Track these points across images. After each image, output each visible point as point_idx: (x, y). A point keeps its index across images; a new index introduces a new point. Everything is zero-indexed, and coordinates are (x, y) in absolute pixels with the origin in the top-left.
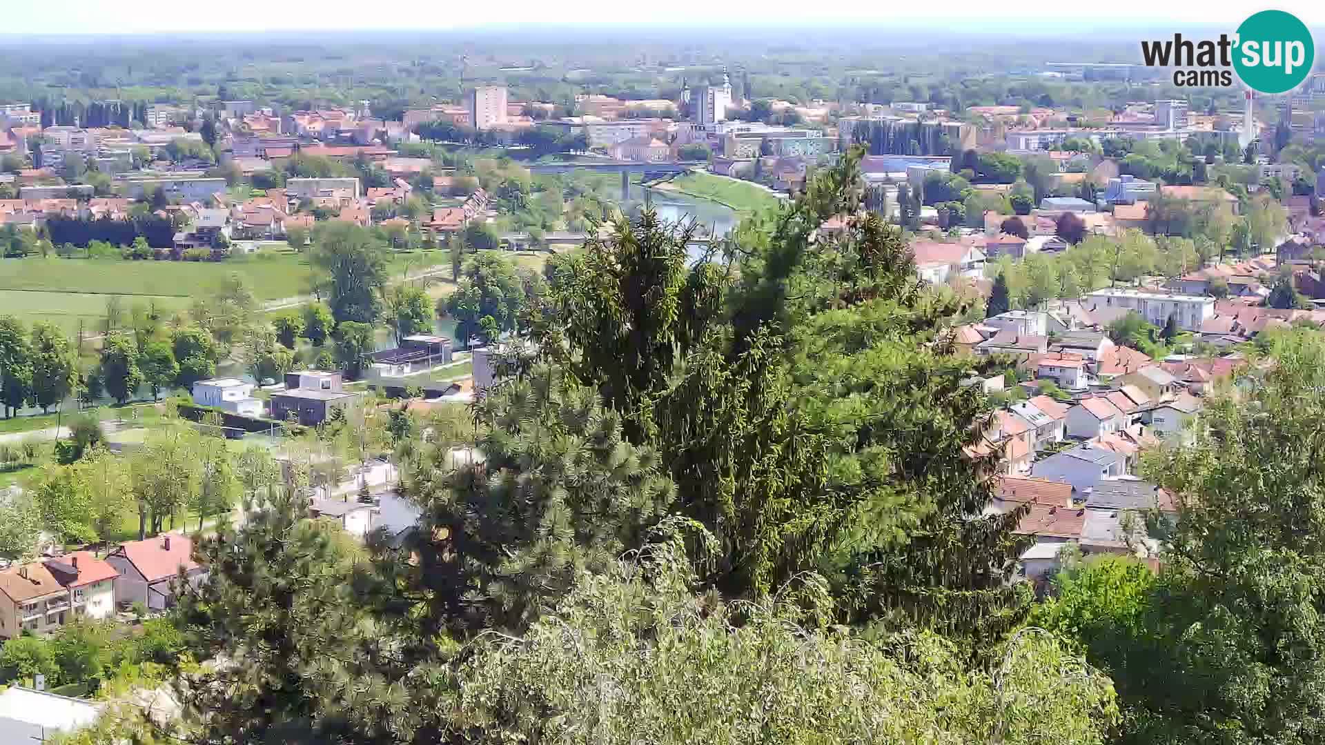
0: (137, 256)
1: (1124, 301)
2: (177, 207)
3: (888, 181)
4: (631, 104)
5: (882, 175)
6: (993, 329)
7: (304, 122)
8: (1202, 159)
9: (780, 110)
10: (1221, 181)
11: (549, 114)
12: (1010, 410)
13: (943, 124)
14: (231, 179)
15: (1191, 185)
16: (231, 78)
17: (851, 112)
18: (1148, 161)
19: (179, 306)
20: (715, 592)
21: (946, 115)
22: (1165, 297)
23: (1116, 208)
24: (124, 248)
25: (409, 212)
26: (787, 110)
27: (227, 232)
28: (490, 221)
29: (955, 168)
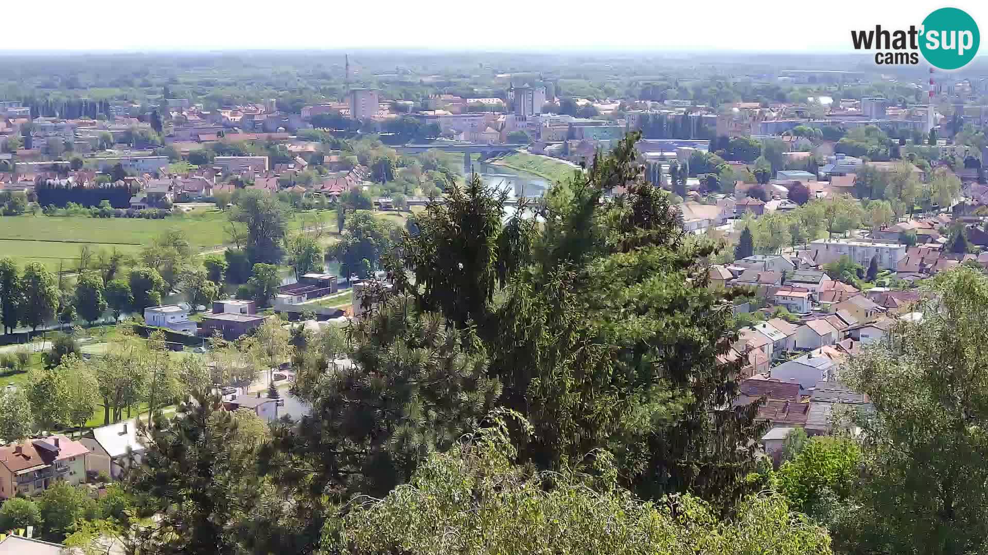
0: (104, 215)
1: (838, 247)
2: (132, 178)
3: (663, 158)
4: (471, 101)
5: (658, 154)
6: (740, 269)
7: (227, 114)
8: (897, 141)
9: (582, 105)
10: (911, 158)
11: (410, 109)
12: (754, 329)
13: (704, 116)
14: (173, 157)
15: (888, 161)
16: (174, 81)
17: (634, 107)
18: (856, 143)
19: (133, 252)
20: (531, 464)
21: (706, 109)
22: (869, 244)
23: (833, 178)
24: (93, 208)
25: (307, 182)
26: (587, 106)
27: (170, 197)
28: (365, 188)
29: (712, 149)
